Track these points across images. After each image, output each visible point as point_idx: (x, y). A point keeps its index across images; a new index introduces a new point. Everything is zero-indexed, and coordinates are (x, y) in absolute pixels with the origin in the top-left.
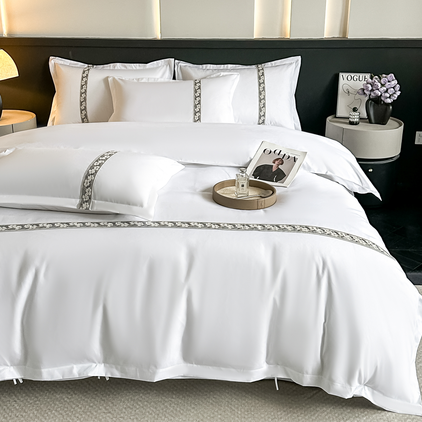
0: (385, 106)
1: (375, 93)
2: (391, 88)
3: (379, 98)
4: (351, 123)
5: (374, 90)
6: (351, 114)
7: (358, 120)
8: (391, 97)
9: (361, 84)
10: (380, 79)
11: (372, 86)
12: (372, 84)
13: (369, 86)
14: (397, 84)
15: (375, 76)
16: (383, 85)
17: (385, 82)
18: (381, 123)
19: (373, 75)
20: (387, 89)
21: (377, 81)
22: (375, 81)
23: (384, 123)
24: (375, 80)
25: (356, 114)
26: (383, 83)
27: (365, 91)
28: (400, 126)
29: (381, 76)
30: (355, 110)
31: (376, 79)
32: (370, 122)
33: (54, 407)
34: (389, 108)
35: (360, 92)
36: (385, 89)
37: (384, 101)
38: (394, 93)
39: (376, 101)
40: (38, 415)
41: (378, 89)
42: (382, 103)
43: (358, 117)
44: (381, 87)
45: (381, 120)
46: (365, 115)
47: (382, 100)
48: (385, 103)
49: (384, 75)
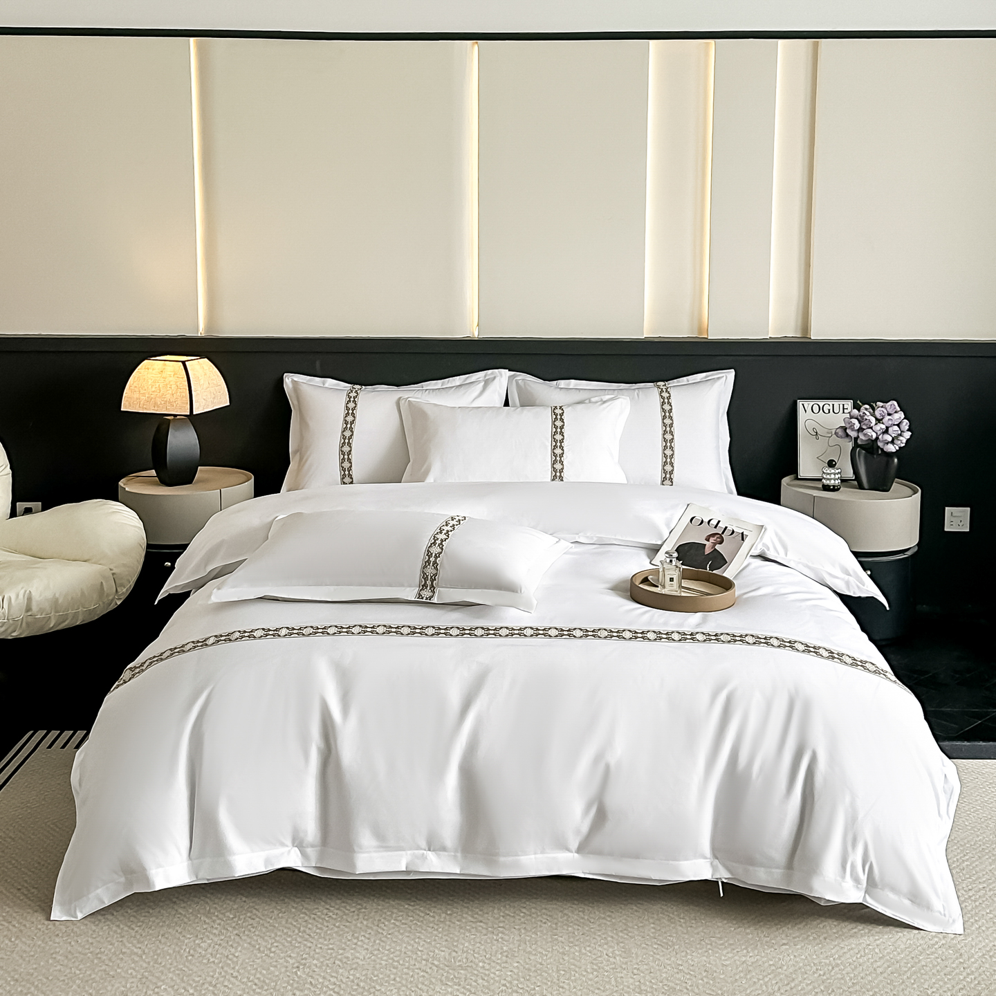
0: (885, 459)
1: (865, 435)
2: (894, 425)
3: (873, 444)
4: (827, 488)
5: (864, 429)
6: (825, 471)
7: (839, 481)
8: (895, 441)
9: (839, 420)
10: (874, 409)
11: (860, 422)
12: (859, 418)
13: (855, 421)
14: (904, 418)
15: (864, 404)
16: (879, 421)
17: (883, 416)
18: (881, 489)
19: (860, 404)
20: (887, 428)
21: (868, 413)
22: (864, 413)
23: (885, 488)
24: (866, 412)
25: (833, 471)
26: (879, 417)
27: (848, 431)
28: (915, 492)
29: (874, 405)
30: (831, 464)
31: (866, 409)
32: (861, 487)
33: (391, 916)
34: (893, 461)
35: (840, 433)
36: (884, 427)
37: (882, 450)
38: (901, 435)
39: (871, 448)
40: (370, 925)
41: (871, 428)
42: (880, 452)
43: (838, 476)
44: (876, 424)
45: (880, 484)
46: (850, 474)
47: (879, 447)
48: (885, 452)
49: (880, 404)
